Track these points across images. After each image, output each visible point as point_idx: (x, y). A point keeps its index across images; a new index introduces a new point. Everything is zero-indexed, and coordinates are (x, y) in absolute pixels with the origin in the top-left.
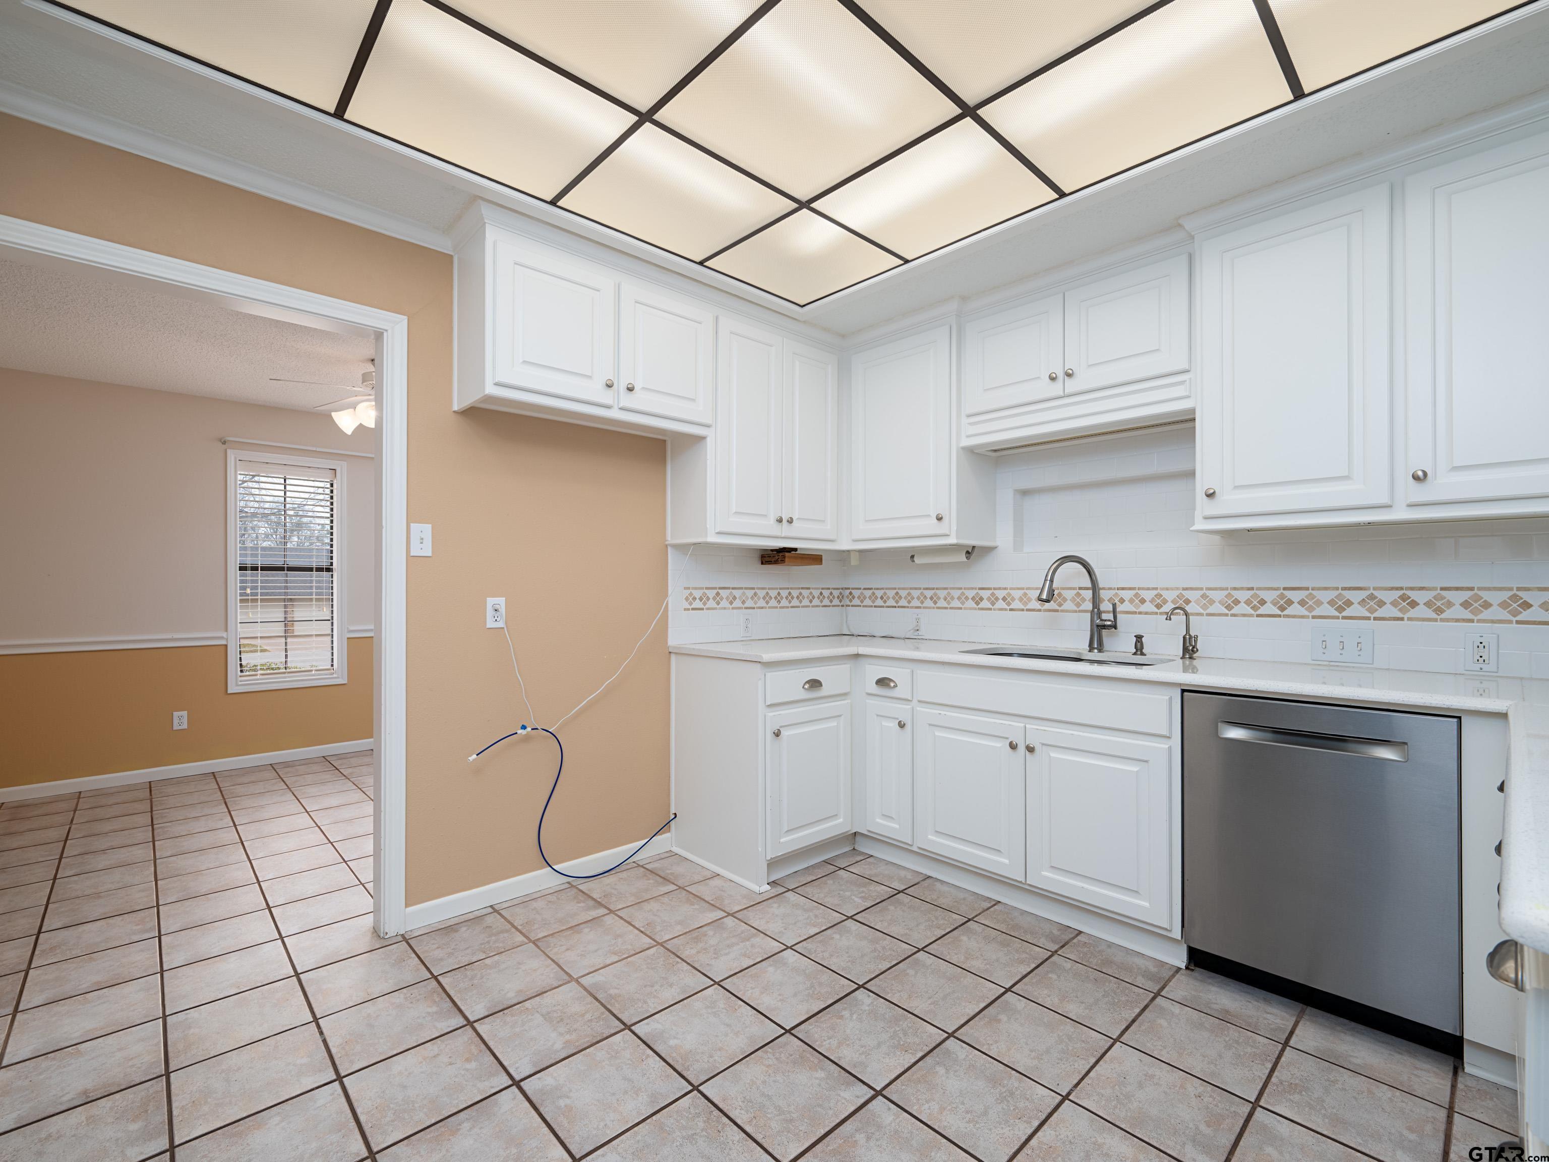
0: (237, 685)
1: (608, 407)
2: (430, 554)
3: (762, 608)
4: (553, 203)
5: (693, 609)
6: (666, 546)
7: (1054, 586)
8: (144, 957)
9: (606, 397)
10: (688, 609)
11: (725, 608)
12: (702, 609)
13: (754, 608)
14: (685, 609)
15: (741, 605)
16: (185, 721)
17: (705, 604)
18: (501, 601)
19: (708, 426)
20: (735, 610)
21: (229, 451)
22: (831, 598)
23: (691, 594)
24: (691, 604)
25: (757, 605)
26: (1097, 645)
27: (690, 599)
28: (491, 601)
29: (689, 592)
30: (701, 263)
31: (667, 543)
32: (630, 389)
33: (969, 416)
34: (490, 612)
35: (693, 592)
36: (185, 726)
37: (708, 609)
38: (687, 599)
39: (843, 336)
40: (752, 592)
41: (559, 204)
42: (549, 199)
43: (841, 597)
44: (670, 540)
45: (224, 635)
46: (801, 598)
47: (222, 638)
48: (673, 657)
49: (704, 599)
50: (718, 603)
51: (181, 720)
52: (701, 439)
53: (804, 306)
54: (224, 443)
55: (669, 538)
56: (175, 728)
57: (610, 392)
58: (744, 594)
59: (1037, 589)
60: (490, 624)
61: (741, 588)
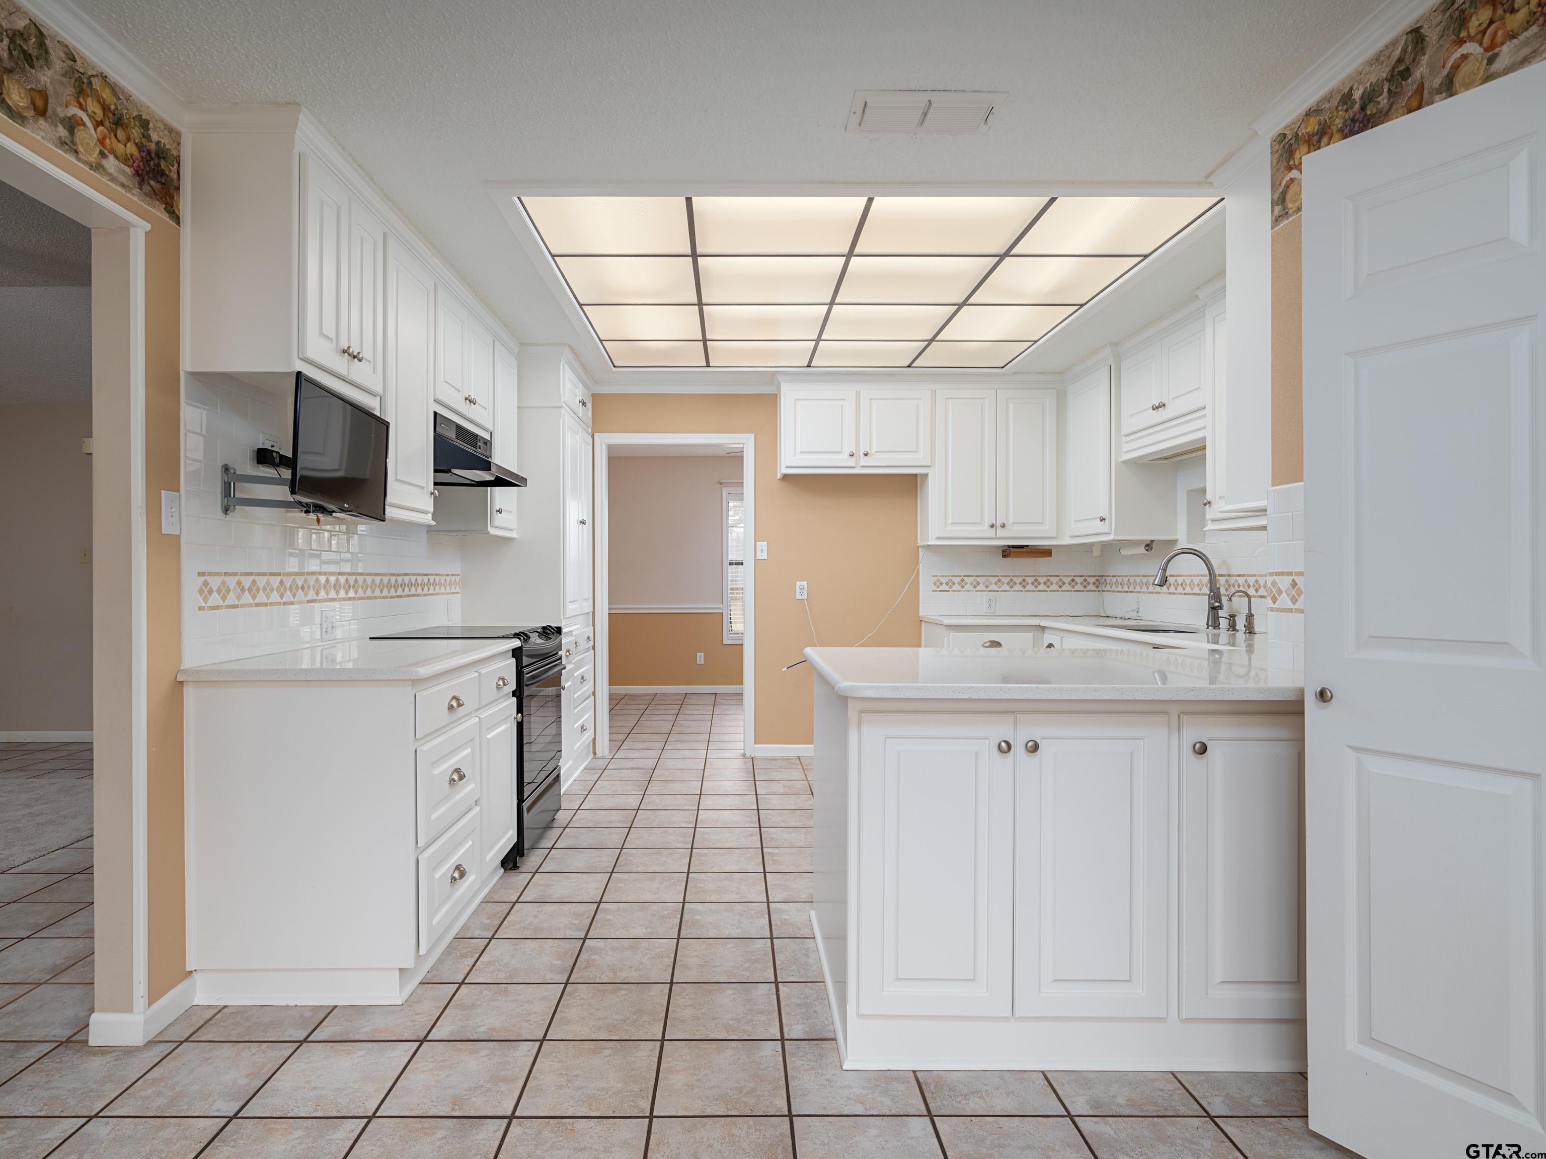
0: (729, 639)
1: (854, 467)
2: (766, 558)
3: (1006, 591)
4: (809, 366)
5: (940, 591)
6: (918, 547)
7: (1167, 574)
8: (661, 745)
9: (851, 462)
10: (936, 591)
11: (969, 591)
12: (949, 591)
13: (998, 591)
14: (933, 591)
15: (984, 588)
16: (702, 658)
17: (950, 587)
18: (804, 584)
19: (929, 467)
20: (979, 593)
21: (723, 489)
22: (1085, 583)
23: (938, 580)
24: (938, 587)
25: (1001, 589)
26: (1212, 623)
27: (938, 583)
28: (799, 584)
29: (937, 578)
30: (909, 366)
31: (918, 545)
32: (866, 455)
33: (1126, 436)
34: (798, 590)
35: (941, 578)
36: (702, 662)
37: (954, 591)
38: (935, 584)
39: (1061, 373)
40: (996, 579)
41: (812, 365)
42: (806, 365)
43: (1097, 584)
44: (920, 543)
45: (721, 606)
46: (1048, 583)
47: (720, 608)
48: (923, 623)
49: (950, 584)
50: (963, 587)
51: (700, 658)
52: (926, 475)
53: (1003, 367)
54: (721, 484)
55: (919, 542)
56: (698, 663)
57: (853, 459)
58: (988, 580)
59: (1153, 576)
60: (798, 597)
61: (985, 576)
